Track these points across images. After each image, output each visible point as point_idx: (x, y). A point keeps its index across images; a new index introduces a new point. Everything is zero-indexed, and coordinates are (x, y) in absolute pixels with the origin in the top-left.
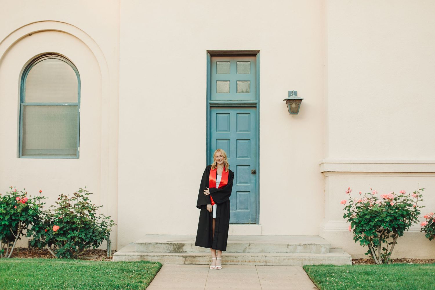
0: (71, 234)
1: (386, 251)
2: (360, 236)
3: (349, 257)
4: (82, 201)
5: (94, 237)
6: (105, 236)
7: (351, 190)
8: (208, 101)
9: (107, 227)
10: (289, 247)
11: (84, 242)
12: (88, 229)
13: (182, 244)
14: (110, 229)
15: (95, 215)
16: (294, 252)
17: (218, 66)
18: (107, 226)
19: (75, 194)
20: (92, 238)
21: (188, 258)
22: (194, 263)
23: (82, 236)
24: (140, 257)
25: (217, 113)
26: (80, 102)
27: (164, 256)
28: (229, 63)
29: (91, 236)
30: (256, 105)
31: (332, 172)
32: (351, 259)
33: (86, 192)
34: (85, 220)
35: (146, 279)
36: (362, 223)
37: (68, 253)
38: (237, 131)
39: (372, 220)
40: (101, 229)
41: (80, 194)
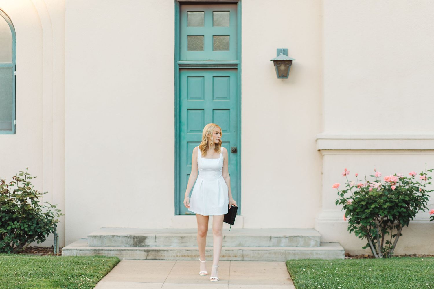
0: (11, 225)
1: (390, 245)
2: (355, 226)
3: (342, 251)
4: (22, 186)
5: (38, 228)
6: (51, 228)
7: (349, 172)
8: (176, 62)
9: (53, 218)
10: (271, 239)
11: (26, 236)
12: (31, 219)
13: (144, 236)
14: (58, 220)
15: (38, 204)
16: (278, 245)
17: (189, 16)
18: (53, 216)
19: (15, 178)
20: (36, 230)
21: (151, 252)
22: (158, 259)
23: (25, 228)
24: (94, 251)
25: (188, 77)
26: (15, 63)
27: (122, 250)
28: (203, 13)
29: (35, 228)
30: (237, 66)
31: (328, 150)
32: (344, 252)
33: (27, 176)
34: (28, 209)
35: (101, 270)
36: (357, 211)
37: (8, 248)
38: (214, 99)
39: (369, 207)
40: (46, 220)
41: (21, 177)
